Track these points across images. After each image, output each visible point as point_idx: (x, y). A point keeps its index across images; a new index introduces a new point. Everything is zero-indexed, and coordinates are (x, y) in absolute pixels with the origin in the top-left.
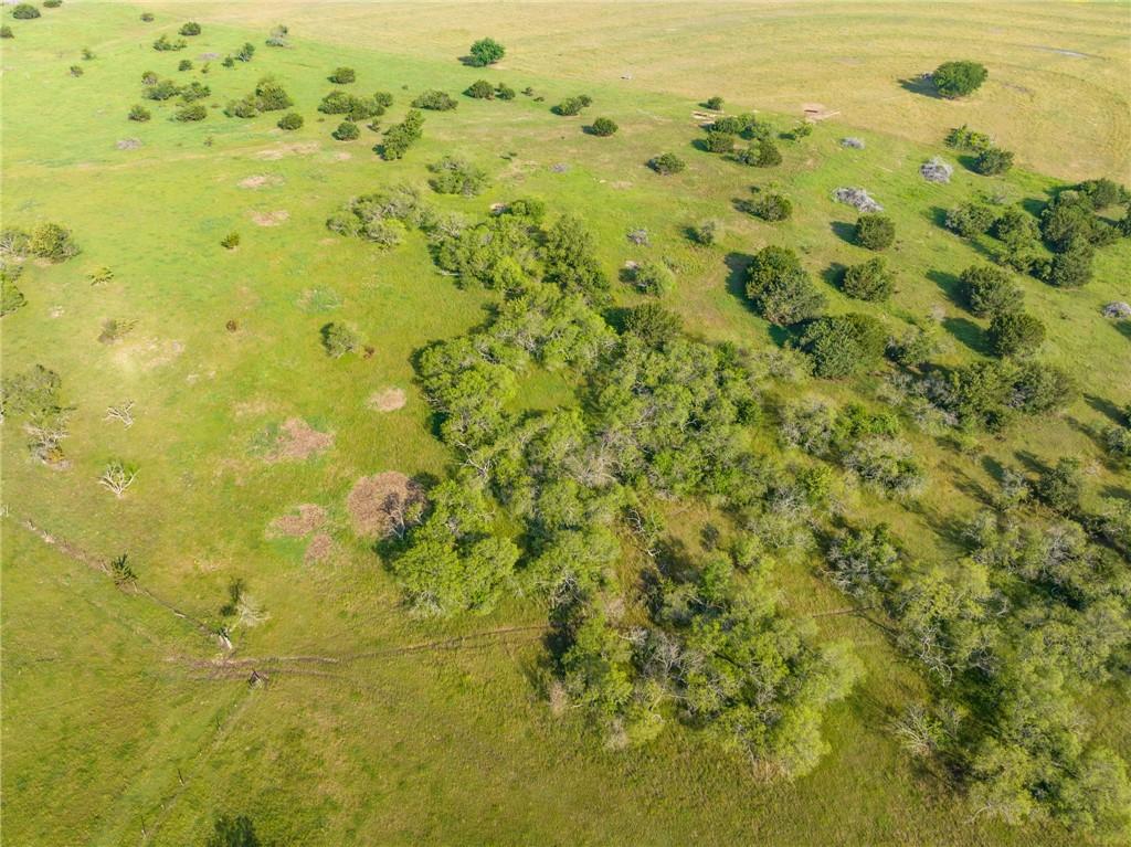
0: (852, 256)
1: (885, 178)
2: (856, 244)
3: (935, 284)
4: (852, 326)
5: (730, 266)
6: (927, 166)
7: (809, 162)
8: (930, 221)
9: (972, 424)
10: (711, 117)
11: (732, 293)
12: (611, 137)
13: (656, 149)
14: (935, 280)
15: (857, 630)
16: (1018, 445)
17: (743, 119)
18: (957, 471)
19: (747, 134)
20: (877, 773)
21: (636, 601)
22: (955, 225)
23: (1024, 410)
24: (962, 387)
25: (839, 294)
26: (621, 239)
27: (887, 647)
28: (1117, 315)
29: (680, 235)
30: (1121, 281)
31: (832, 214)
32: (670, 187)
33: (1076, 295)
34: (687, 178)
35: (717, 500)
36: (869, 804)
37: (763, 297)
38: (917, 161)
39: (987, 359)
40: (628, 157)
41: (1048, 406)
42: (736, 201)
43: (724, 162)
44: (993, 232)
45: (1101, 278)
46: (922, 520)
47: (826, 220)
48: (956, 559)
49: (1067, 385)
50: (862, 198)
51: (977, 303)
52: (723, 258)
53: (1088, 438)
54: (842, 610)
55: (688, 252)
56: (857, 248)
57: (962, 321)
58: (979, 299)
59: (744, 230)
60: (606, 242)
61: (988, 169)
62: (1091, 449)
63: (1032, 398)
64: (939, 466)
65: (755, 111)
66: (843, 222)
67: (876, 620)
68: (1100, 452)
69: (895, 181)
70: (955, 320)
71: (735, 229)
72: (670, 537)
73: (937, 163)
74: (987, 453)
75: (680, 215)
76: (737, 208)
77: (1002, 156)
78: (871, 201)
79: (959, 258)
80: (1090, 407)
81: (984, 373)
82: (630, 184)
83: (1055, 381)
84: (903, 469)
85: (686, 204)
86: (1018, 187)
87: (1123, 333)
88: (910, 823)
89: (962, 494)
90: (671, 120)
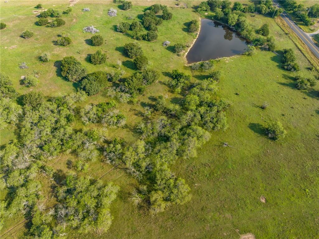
0: (93, 50)
1: (98, 19)
2: (93, 46)
3: (118, 51)
4: (95, 77)
5: (56, 66)
6: (109, 12)
7: (74, 20)
8: (113, 31)
9: (135, 94)
10: (39, 11)
11: (59, 76)
12: (5, 29)
13: (23, 29)
14: (118, 50)
15: (116, 173)
16: (149, 95)
17: (49, 11)
18: (135, 110)
19: (52, 16)
20: (130, 214)
21: (51, 197)
22: (120, 30)
23: (148, 84)
24: (128, 86)
25: (92, 65)
26: (17, 69)
27: (125, 174)
28: (166, 45)
29: (37, 61)
30: (166, 34)
31: (85, 37)
32: (31, 43)
33: (155, 42)
34: (36, 38)
35: (69, 151)
36: (129, 225)
37: (67, 75)
38: (106, 11)
39: (136, 71)
40: (13, 35)
41: (153, 81)
42: (54, 42)
43: (47, 28)
44: (131, 29)
45: (161, 35)
46: (128, 130)
47: (83, 40)
48: (139, 138)
49: (156, 74)
50: (92, 29)
51: (130, 55)
52: (53, 64)
53: (165, 86)
54: (112, 169)
55: (41, 66)
56: (94, 47)
57: (128, 61)
58: (130, 53)
59: (58, 52)
60: (12, 72)
61: (126, 8)
62: (166, 89)
63: (148, 81)
64: (130, 111)
65: (54, 6)
66: (88, 39)
67: (121, 167)
68: (169, 89)
69: (101, 19)
70: (126, 61)
71: (55, 52)
72: (57, 170)
73: (112, 10)
74: (141, 101)
75: (36, 53)
76: (54, 44)
77: (128, 3)
78: (95, 30)
79: (124, 40)
80: (164, 76)
81: (133, 80)
82: (16, 46)
83: (152, 74)
84: (118, 118)
85: (37, 48)
86: (135, 12)
87: (169, 50)
88: (140, 224)
89: (137, 117)
90: (26, 17)
